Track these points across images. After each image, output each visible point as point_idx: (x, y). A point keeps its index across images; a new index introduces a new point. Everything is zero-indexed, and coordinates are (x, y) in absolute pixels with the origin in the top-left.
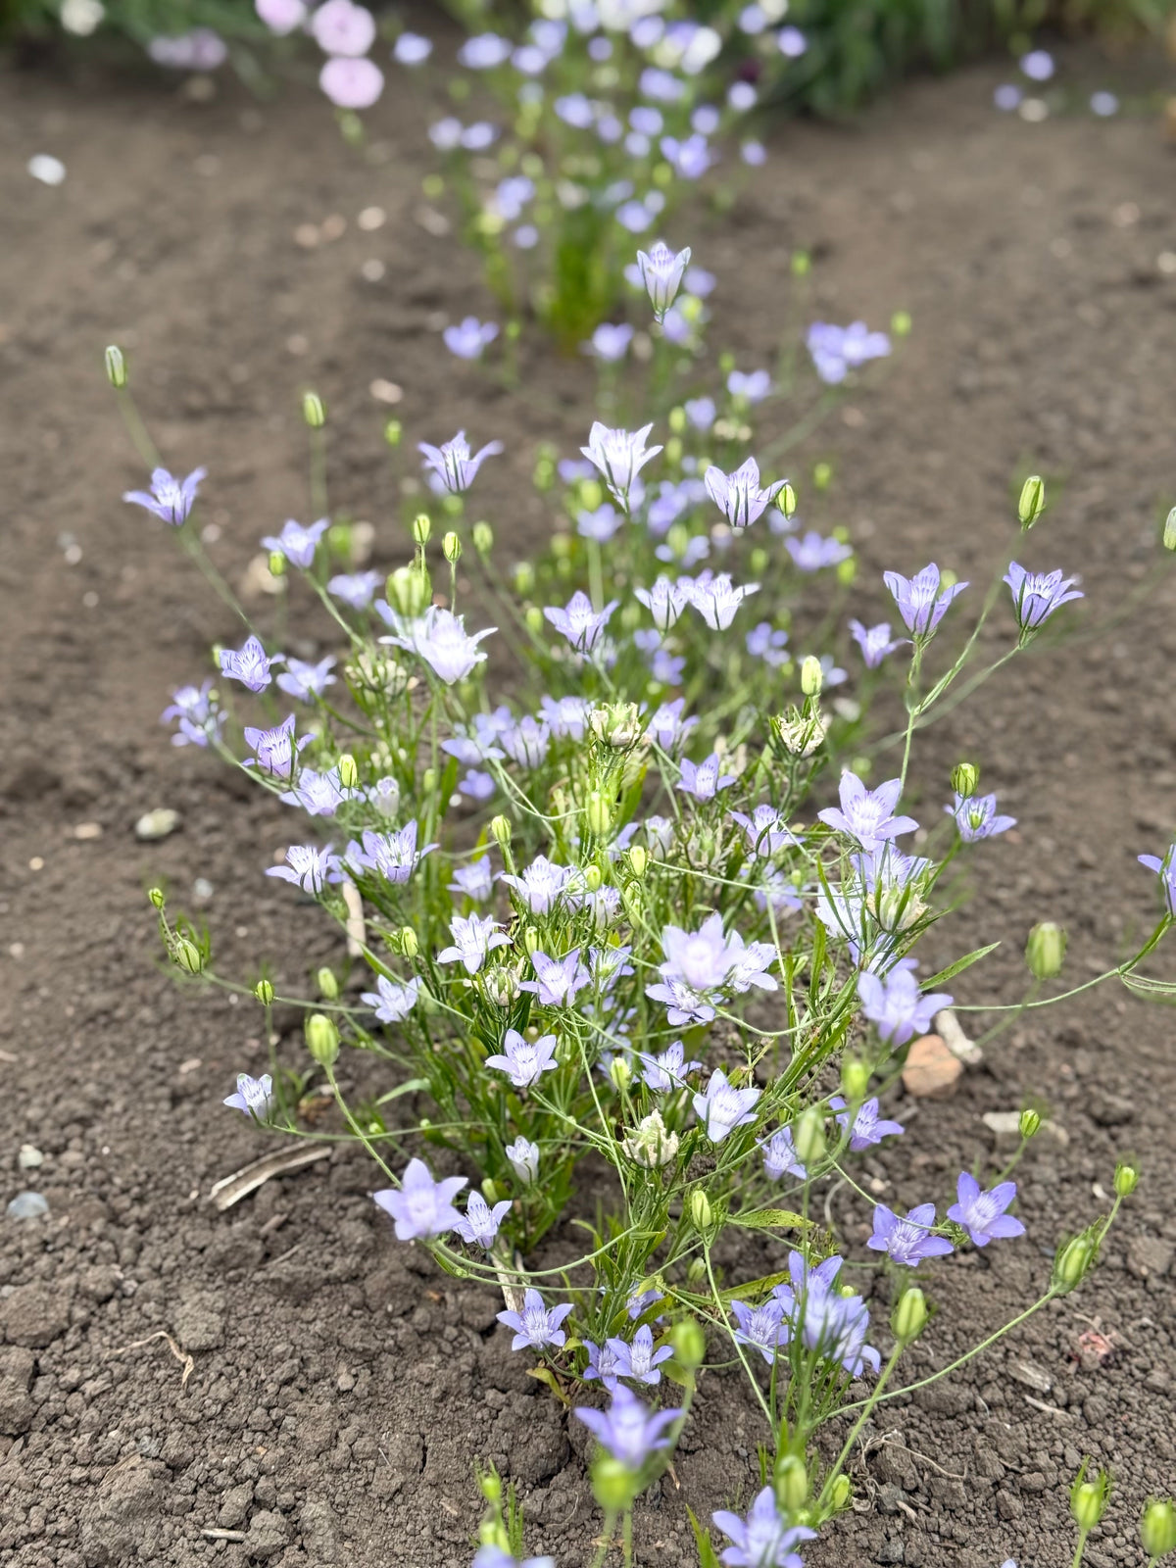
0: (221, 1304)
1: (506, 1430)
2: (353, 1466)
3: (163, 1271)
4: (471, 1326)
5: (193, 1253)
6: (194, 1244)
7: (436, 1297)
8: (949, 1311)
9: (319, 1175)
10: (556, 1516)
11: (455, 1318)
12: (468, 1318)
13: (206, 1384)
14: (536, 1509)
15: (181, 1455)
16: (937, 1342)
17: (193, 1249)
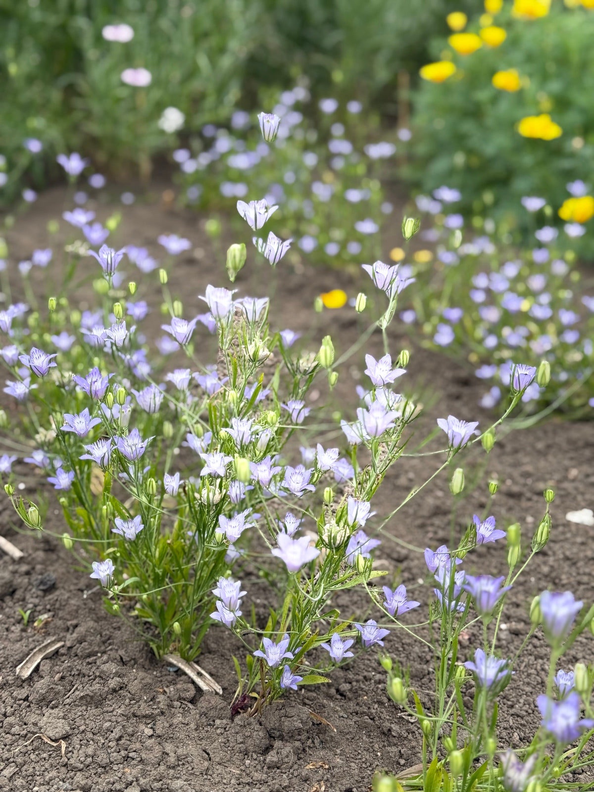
0: (62, 714)
1: (237, 733)
2: (180, 763)
3: (7, 714)
4: (184, 700)
5: (21, 702)
6: (20, 697)
7: (161, 690)
8: (395, 639)
9: (63, 655)
10: (286, 760)
11: (176, 697)
12: (183, 695)
13: (75, 752)
14: (275, 759)
15: (87, 784)
16: (397, 652)
17: (21, 699)
